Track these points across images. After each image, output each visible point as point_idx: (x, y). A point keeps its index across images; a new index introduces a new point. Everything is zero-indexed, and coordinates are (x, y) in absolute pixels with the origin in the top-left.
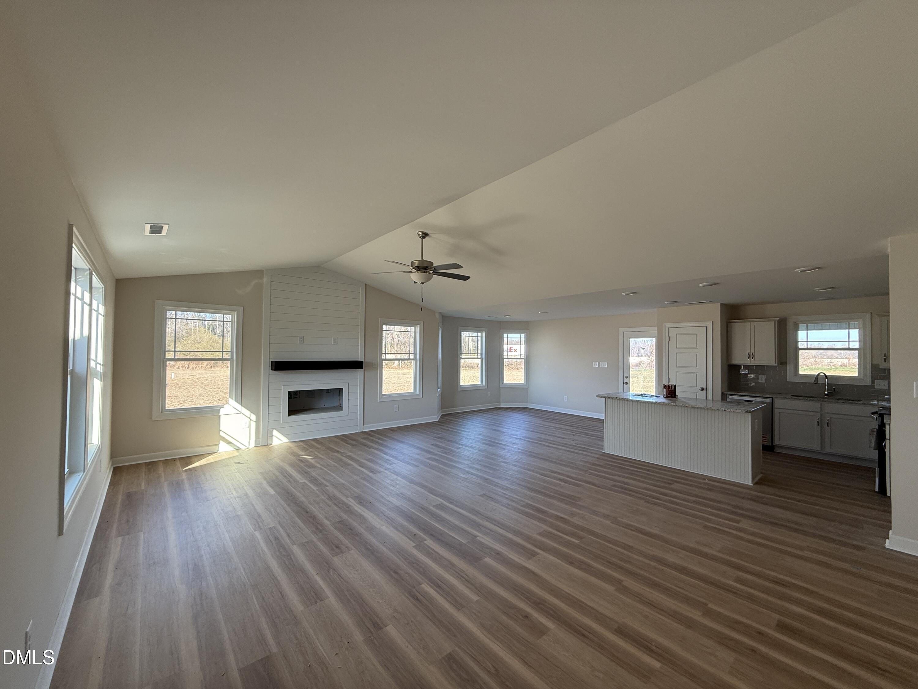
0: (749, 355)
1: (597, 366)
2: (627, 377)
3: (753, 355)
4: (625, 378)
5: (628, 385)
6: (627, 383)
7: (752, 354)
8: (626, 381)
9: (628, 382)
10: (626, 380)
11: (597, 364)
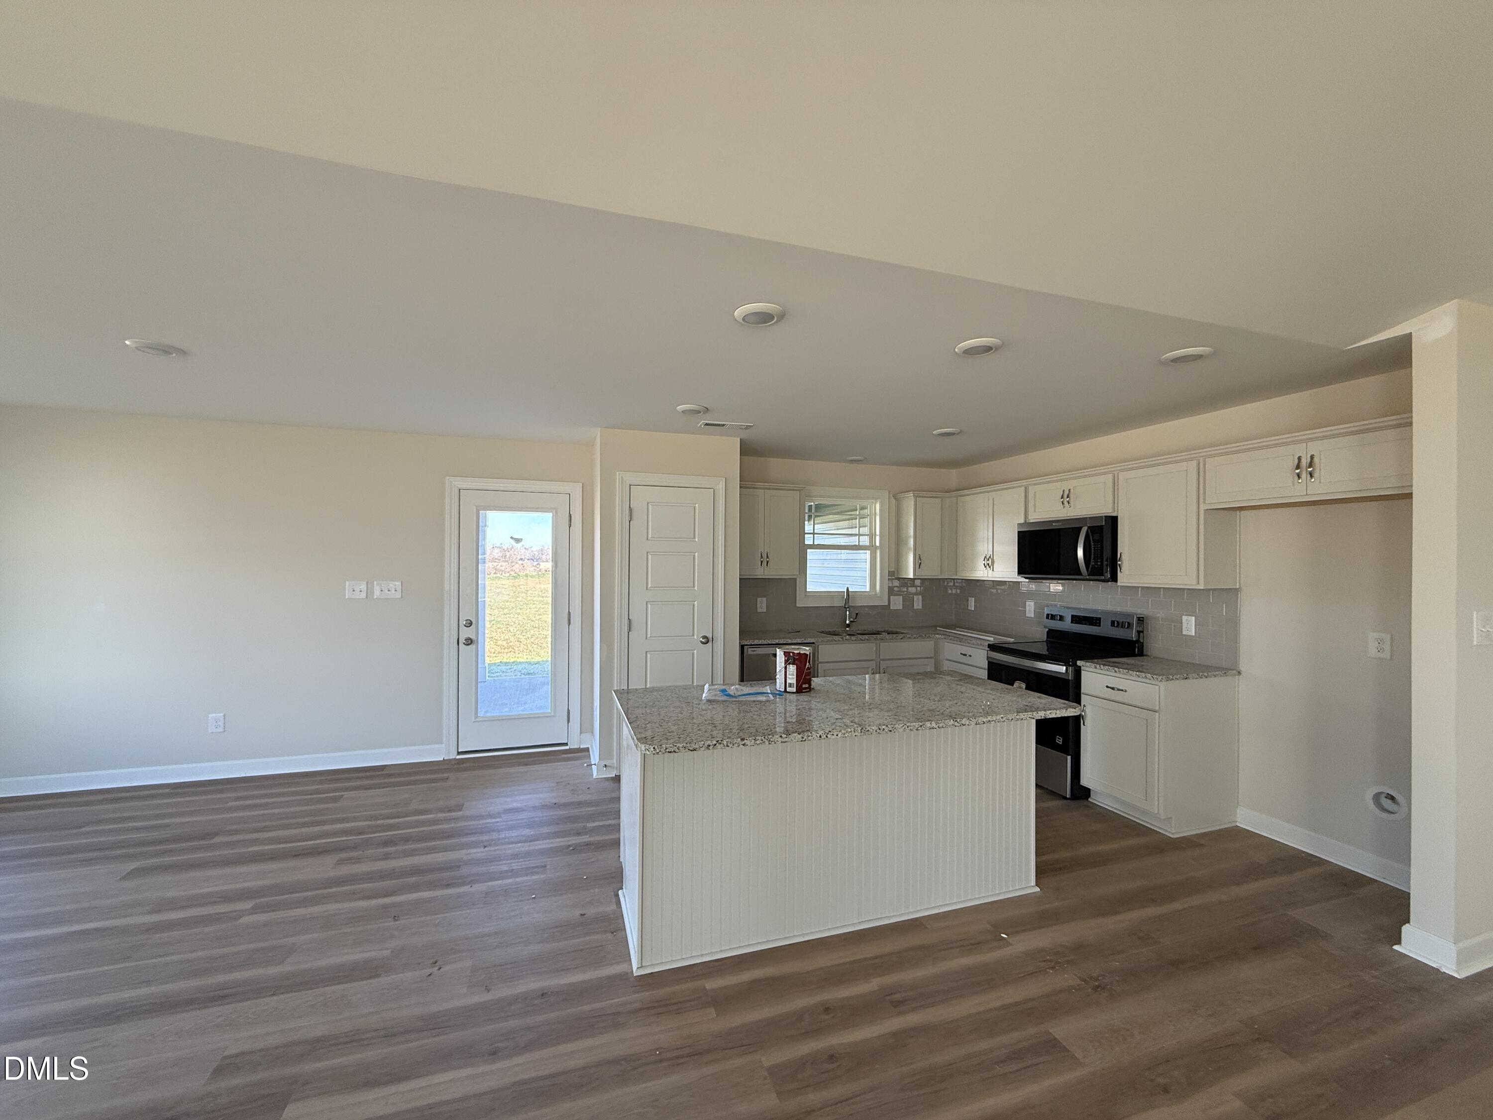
0: (762, 557)
1: (363, 595)
2: (469, 624)
3: (768, 557)
4: (462, 628)
5: (472, 647)
6: (469, 642)
7: (766, 555)
8: (467, 636)
9: (473, 637)
10: (466, 633)
11: (363, 587)
